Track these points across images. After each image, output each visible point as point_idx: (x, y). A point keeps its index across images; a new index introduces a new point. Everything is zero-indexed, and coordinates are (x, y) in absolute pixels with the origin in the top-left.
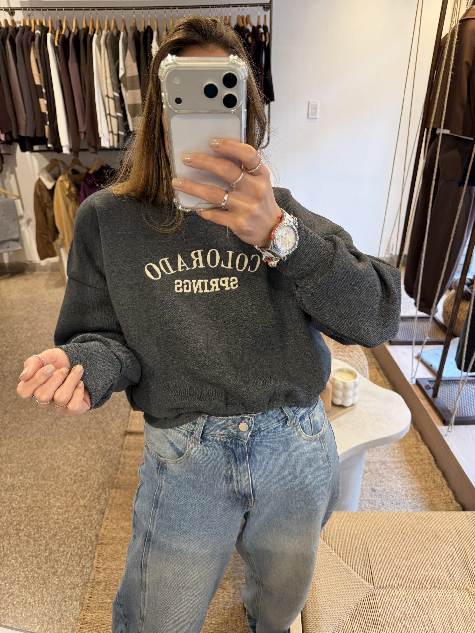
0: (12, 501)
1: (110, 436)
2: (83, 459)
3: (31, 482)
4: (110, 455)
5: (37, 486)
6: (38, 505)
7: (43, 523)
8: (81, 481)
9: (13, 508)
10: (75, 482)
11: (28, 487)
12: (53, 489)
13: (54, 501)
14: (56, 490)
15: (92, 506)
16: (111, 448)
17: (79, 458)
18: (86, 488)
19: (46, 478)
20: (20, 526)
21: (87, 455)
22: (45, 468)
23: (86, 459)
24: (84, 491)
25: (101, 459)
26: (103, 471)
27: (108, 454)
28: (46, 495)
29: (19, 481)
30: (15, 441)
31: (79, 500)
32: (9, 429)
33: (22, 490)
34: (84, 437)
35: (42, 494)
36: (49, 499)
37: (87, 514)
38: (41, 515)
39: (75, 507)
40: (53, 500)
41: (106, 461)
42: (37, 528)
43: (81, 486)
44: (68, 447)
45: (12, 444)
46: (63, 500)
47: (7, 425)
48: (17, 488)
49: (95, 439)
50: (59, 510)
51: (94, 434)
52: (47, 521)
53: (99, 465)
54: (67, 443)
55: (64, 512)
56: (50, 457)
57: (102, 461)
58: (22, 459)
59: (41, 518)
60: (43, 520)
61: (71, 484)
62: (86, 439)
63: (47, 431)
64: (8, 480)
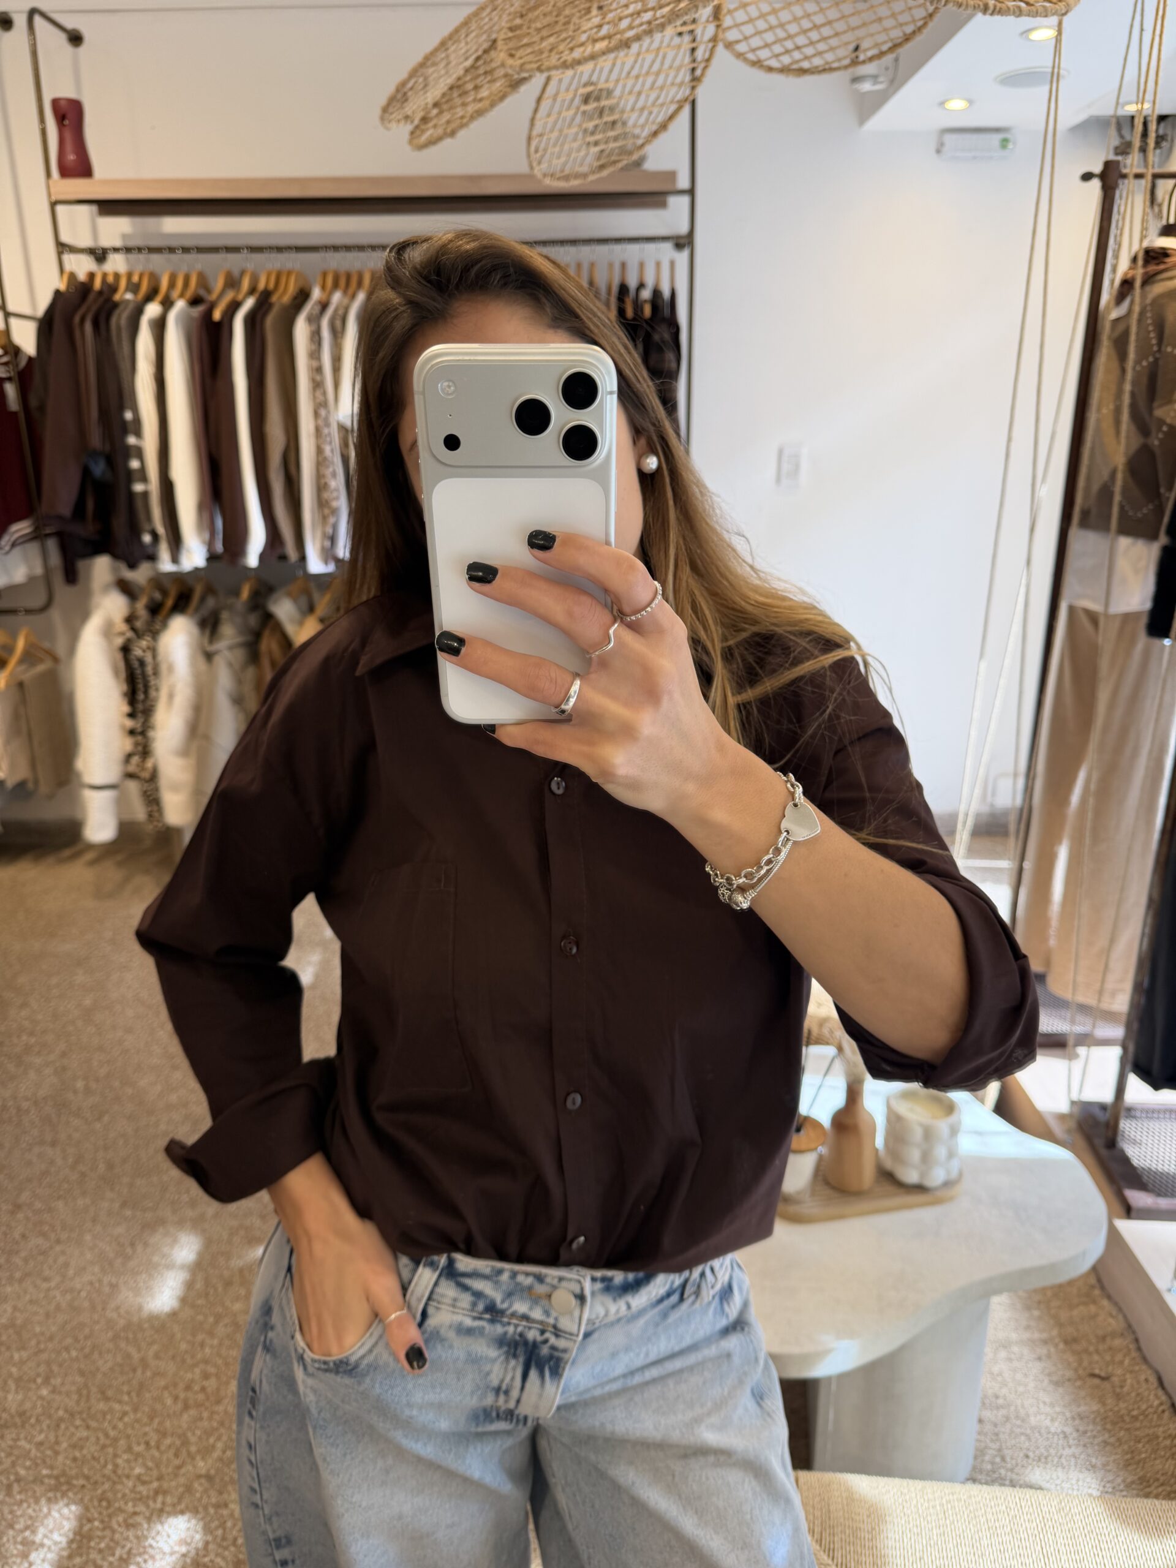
0: (18, 1458)
3: (71, 1403)
5: (84, 1416)
6: (86, 1471)
7: (96, 1523)
8: (202, 1405)
9: (18, 1480)
10: (186, 1407)
11: (61, 1419)
12: (126, 1425)
13: (128, 1461)
14: (133, 1428)
15: (227, 1478)
17: (200, 1337)
18: (215, 1424)
19: (110, 1393)
20: (34, 1532)
21: (221, 1330)
22: (109, 1364)
23: (216, 1342)
24: (208, 1433)
28: (108, 1442)
29: (39, 1403)
30: (35, 1286)
31: (193, 1459)
32: (23, 1254)
33: (44, 1426)
35: (98, 1439)
36: (116, 1456)
37: (214, 1500)
38: (91, 1500)
39: (182, 1480)
40: (125, 1457)
42: (78, 1538)
43: (201, 1419)
45: (28, 1297)
46: (153, 1458)
47: (17, 1243)
48: (33, 1421)
50: (140, 1488)
52: (106, 1519)
55: (151, 1493)
56: (122, 1334)
58: (51, 1338)
59: (92, 1510)
60: (96, 1515)
61: (174, 1412)
62: (220, 1289)
64: (10, 1397)
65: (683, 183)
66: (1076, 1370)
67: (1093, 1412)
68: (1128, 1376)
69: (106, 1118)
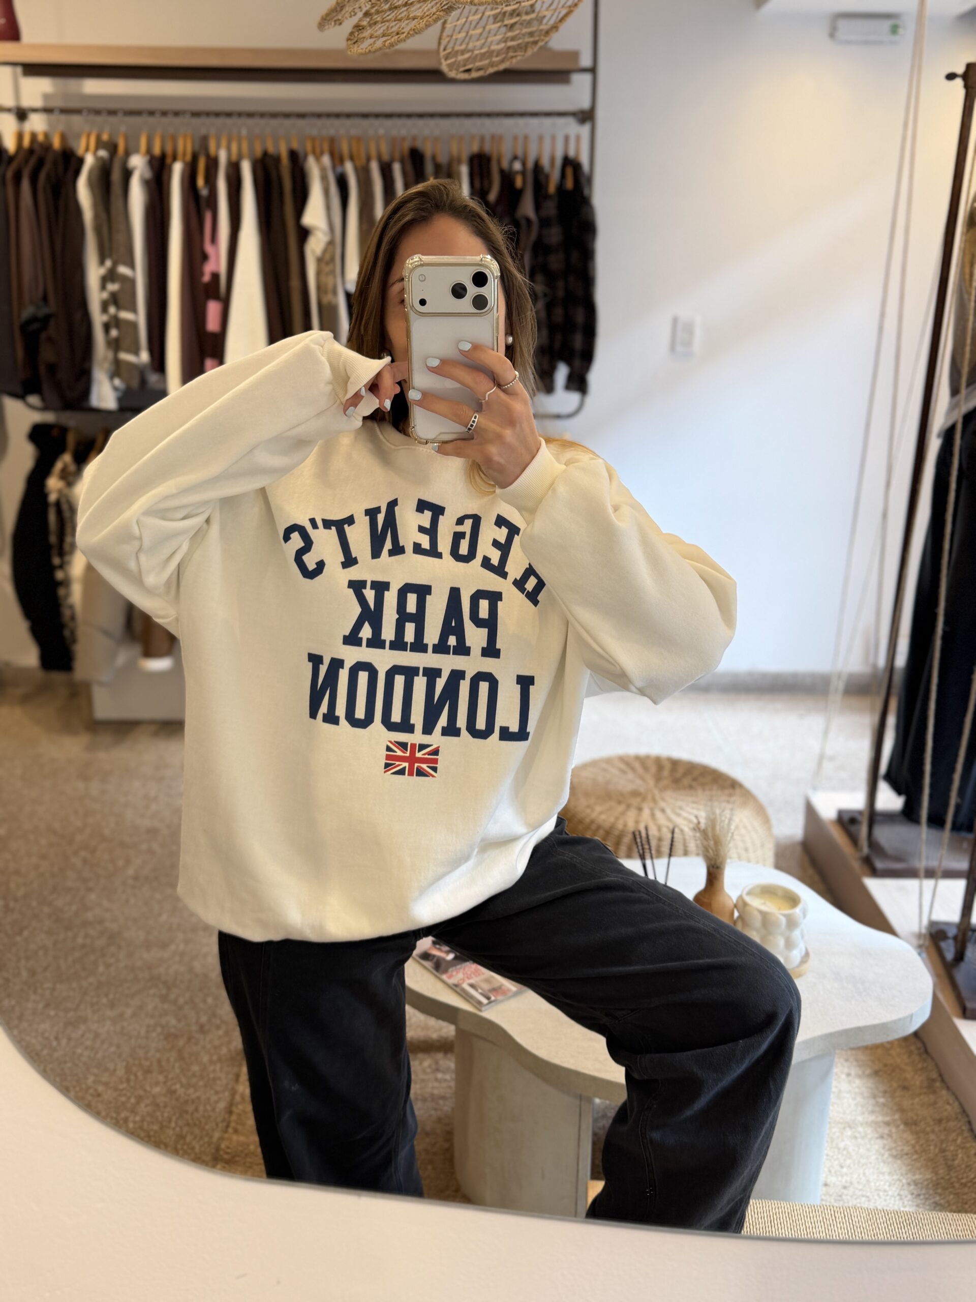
1: (196, 1068)
2: (131, 1118)
4: (196, 1110)
16: (198, 1094)
17: (123, 1115)
21: (143, 1109)
23: (138, 1118)
25: (174, 1119)
26: (179, 1147)
27: (191, 1108)
34: (134, 1069)
41: (188, 1124)
44: (96, 1090)
49: (161, 1072)
51: (159, 1061)
53: (171, 1132)
54: (95, 1082)
57: (176, 1123)
62: (140, 1074)
63: (45, 1052)
65: (586, 61)
66: (913, 1147)
67: (927, 1180)
68: (960, 1151)
69: (26, 933)
